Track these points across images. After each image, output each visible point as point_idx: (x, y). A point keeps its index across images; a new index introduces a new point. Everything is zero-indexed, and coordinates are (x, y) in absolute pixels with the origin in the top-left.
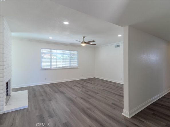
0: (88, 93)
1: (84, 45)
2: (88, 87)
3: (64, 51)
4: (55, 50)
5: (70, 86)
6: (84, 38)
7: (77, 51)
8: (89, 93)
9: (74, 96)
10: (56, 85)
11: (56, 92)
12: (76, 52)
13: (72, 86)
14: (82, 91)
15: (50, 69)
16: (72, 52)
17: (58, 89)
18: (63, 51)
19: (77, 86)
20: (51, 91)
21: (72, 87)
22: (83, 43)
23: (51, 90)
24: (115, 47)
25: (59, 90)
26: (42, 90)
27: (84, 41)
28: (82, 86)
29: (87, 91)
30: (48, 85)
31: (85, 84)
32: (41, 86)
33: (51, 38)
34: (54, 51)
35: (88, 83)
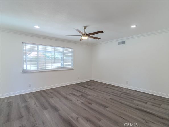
0: (93, 108)
1: (85, 38)
2: (90, 95)
3: (56, 48)
4: (44, 47)
5: (64, 94)
6: (85, 29)
7: (72, 48)
8: (95, 106)
9: (74, 115)
10: (44, 94)
11: (45, 108)
12: (70, 50)
13: (67, 94)
14: (82, 103)
15: (37, 72)
16: (66, 50)
17: (47, 101)
18: (54, 48)
19: (74, 95)
20: (37, 106)
21: (68, 96)
22: (84, 35)
23: (37, 103)
24: (119, 43)
25: (49, 104)
26: (22, 105)
27: (85, 32)
28: (82, 94)
29: (91, 104)
30: (33, 93)
31: (84, 91)
32: (23, 97)
33: (37, 27)
34: (41, 48)
35: (87, 89)
